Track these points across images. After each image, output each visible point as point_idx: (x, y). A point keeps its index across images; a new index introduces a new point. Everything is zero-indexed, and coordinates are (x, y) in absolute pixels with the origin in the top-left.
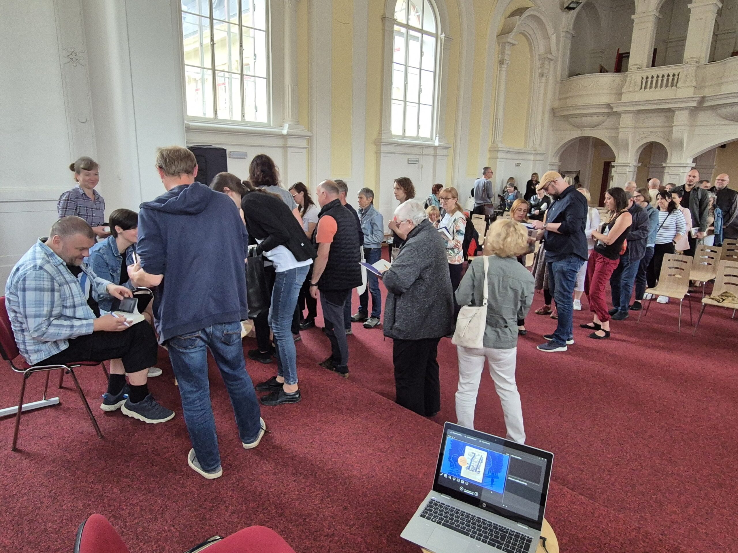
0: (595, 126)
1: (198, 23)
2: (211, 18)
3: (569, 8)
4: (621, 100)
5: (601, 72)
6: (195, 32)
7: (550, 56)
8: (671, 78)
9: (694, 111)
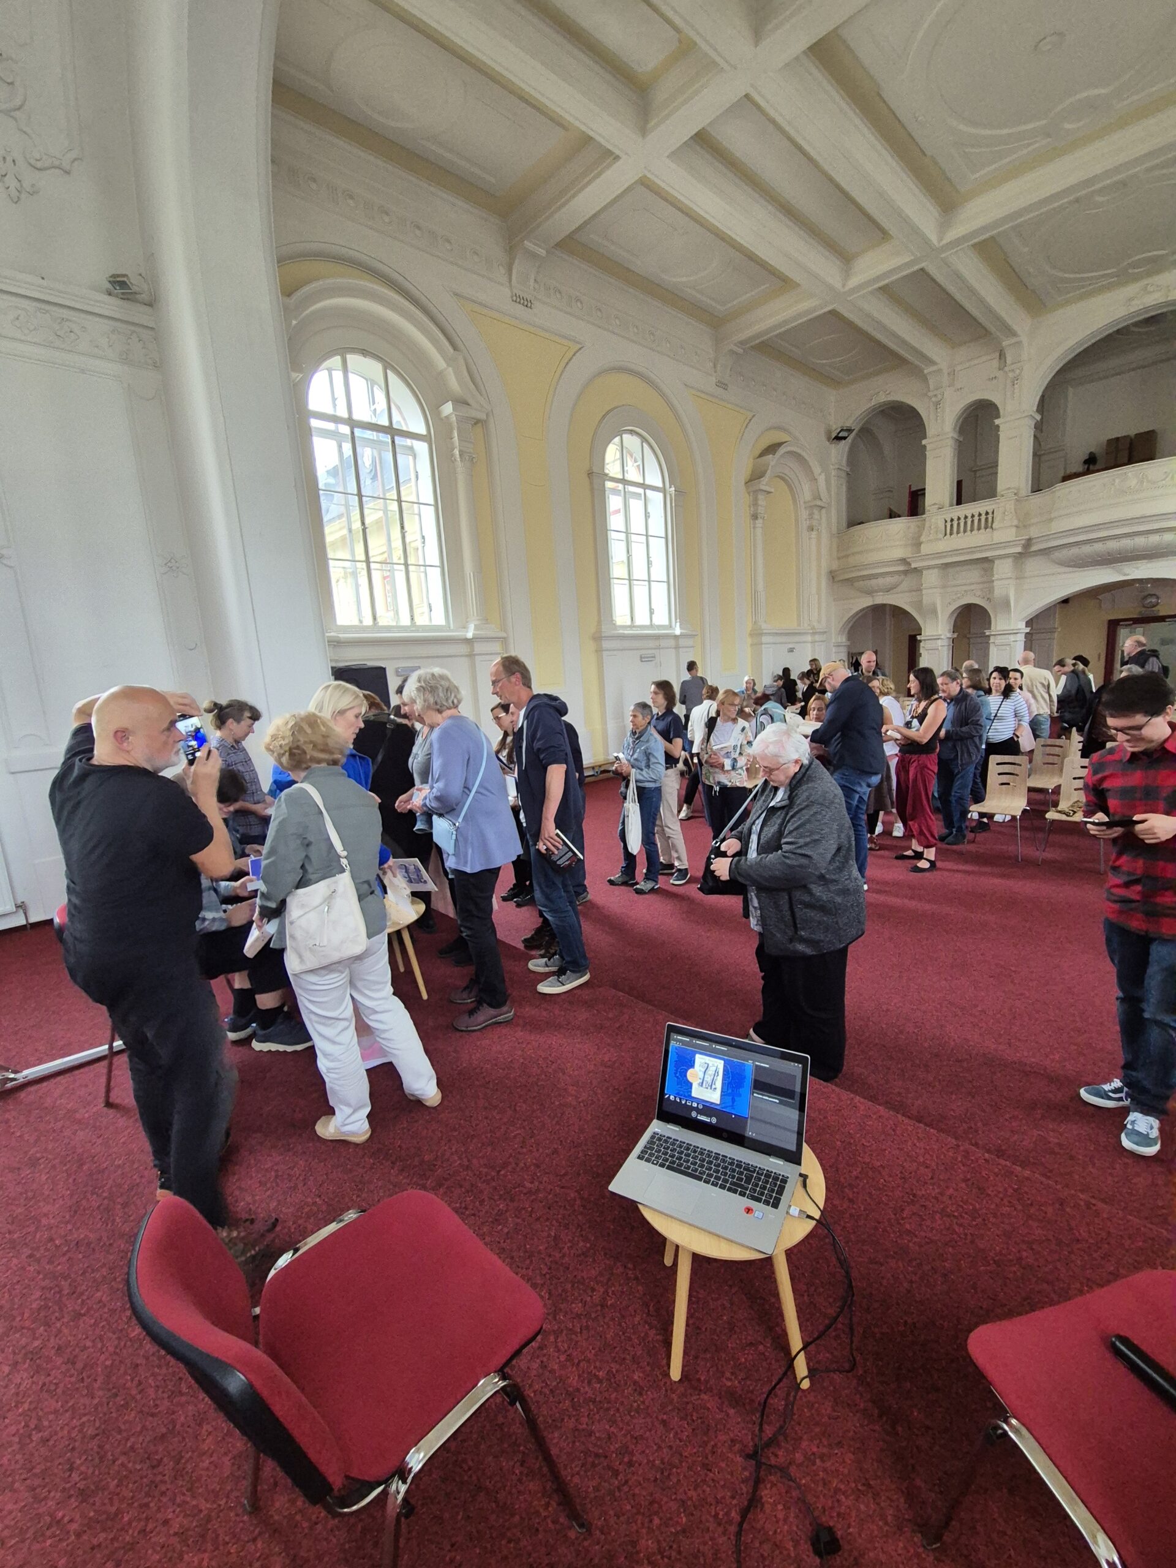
0: (888, 590)
1: (343, 503)
2: (360, 495)
3: (838, 438)
4: (920, 552)
5: (891, 517)
6: (340, 516)
7: (819, 503)
8: (983, 518)
9: (1019, 557)
